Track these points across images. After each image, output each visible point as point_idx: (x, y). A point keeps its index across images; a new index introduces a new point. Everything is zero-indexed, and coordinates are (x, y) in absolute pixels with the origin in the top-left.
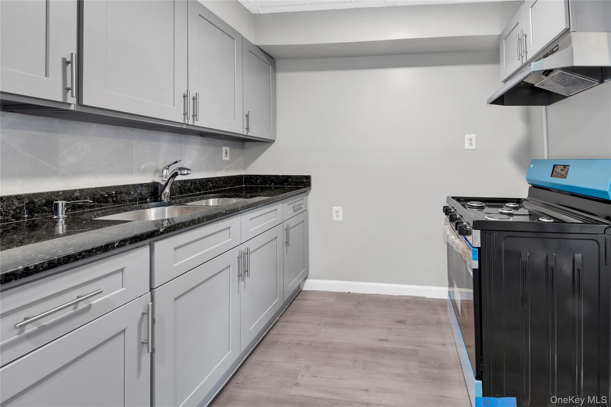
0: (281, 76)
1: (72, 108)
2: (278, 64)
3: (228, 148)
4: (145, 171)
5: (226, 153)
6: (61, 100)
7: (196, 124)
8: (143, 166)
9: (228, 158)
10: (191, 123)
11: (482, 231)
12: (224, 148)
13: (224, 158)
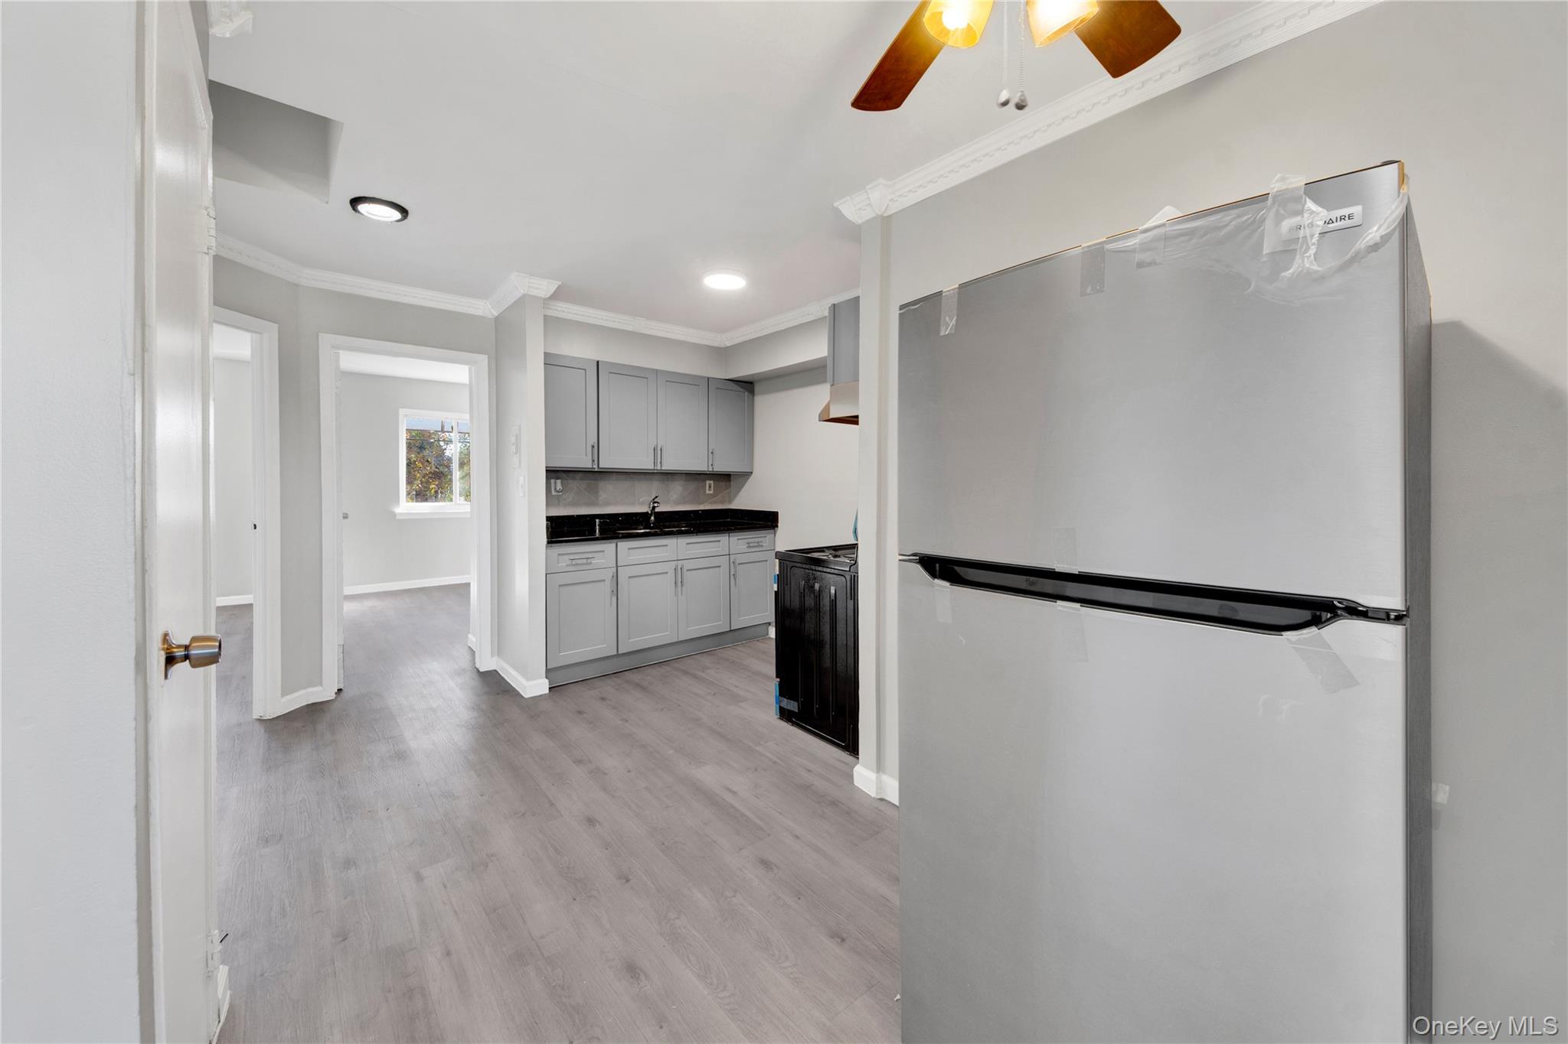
0: (759, 400)
1: (596, 470)
2: (757, 388)
3: (712, 482)
4: (642, 503)
5: (710, 487)
6: (591, 467)
7: (663, 468)
8: (641, 500)
9: (711, 492)
10: (659, 468)
11: (780, 560)
12: (708, 482)
13: (708, 492)
